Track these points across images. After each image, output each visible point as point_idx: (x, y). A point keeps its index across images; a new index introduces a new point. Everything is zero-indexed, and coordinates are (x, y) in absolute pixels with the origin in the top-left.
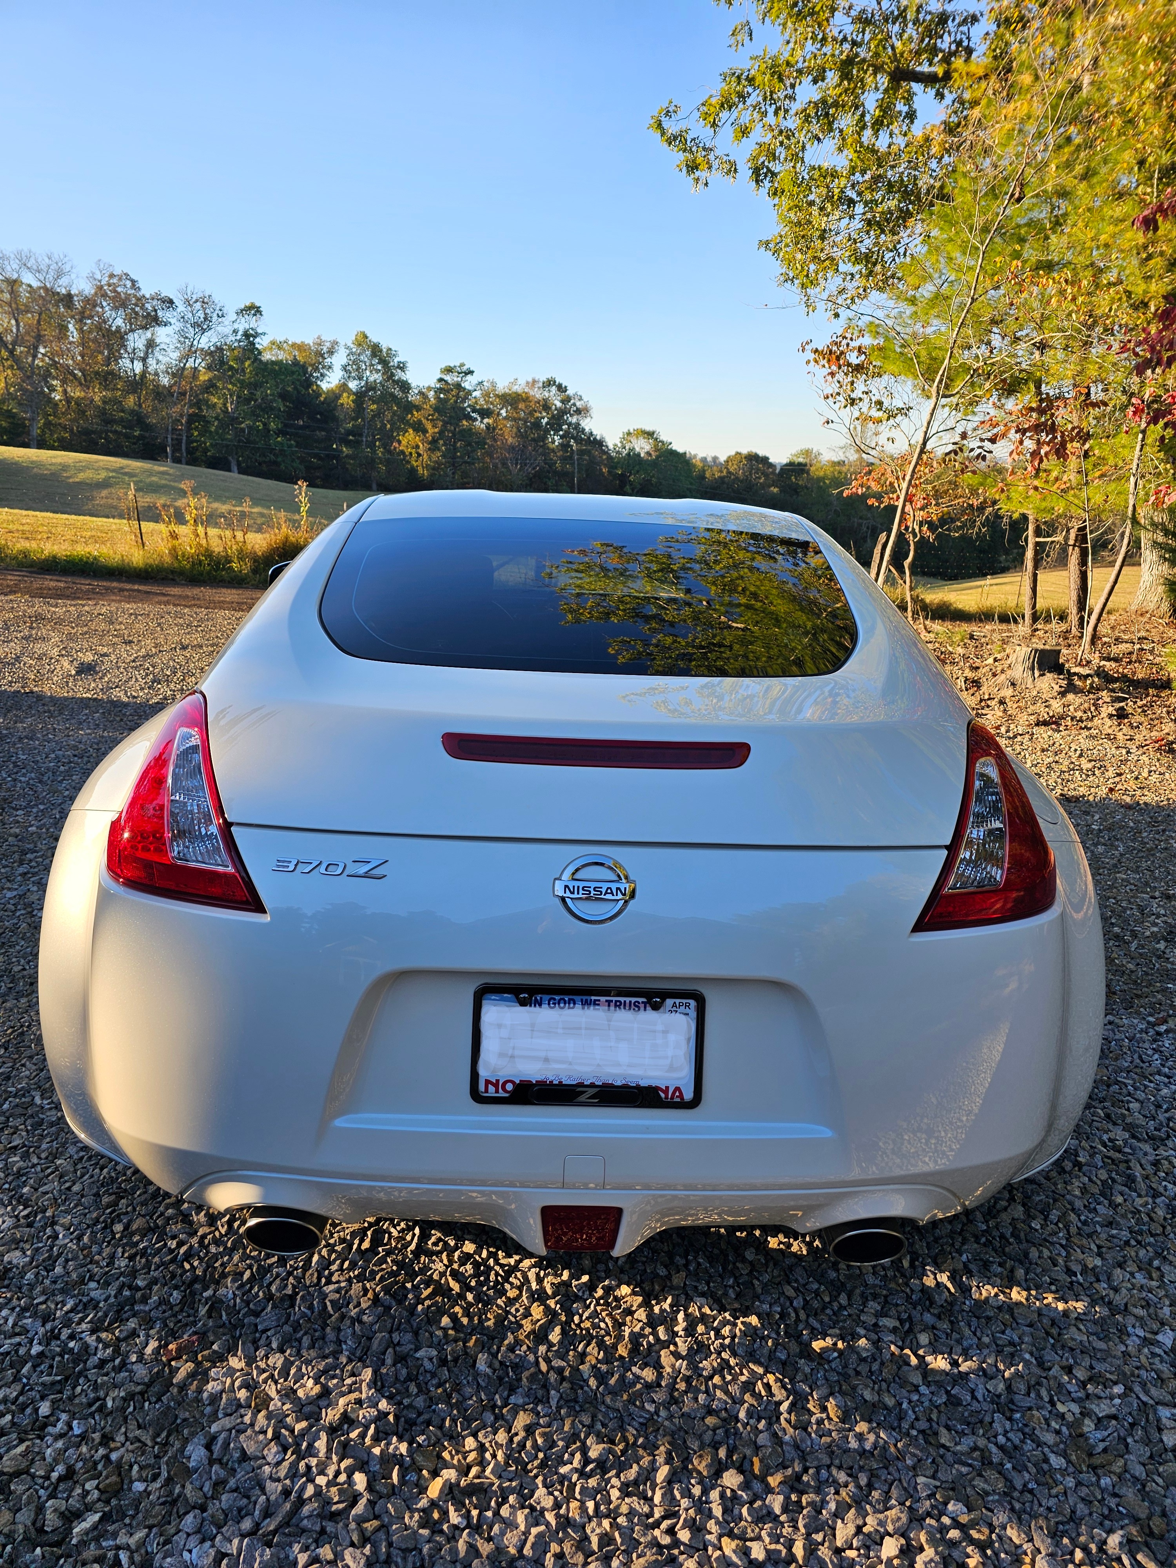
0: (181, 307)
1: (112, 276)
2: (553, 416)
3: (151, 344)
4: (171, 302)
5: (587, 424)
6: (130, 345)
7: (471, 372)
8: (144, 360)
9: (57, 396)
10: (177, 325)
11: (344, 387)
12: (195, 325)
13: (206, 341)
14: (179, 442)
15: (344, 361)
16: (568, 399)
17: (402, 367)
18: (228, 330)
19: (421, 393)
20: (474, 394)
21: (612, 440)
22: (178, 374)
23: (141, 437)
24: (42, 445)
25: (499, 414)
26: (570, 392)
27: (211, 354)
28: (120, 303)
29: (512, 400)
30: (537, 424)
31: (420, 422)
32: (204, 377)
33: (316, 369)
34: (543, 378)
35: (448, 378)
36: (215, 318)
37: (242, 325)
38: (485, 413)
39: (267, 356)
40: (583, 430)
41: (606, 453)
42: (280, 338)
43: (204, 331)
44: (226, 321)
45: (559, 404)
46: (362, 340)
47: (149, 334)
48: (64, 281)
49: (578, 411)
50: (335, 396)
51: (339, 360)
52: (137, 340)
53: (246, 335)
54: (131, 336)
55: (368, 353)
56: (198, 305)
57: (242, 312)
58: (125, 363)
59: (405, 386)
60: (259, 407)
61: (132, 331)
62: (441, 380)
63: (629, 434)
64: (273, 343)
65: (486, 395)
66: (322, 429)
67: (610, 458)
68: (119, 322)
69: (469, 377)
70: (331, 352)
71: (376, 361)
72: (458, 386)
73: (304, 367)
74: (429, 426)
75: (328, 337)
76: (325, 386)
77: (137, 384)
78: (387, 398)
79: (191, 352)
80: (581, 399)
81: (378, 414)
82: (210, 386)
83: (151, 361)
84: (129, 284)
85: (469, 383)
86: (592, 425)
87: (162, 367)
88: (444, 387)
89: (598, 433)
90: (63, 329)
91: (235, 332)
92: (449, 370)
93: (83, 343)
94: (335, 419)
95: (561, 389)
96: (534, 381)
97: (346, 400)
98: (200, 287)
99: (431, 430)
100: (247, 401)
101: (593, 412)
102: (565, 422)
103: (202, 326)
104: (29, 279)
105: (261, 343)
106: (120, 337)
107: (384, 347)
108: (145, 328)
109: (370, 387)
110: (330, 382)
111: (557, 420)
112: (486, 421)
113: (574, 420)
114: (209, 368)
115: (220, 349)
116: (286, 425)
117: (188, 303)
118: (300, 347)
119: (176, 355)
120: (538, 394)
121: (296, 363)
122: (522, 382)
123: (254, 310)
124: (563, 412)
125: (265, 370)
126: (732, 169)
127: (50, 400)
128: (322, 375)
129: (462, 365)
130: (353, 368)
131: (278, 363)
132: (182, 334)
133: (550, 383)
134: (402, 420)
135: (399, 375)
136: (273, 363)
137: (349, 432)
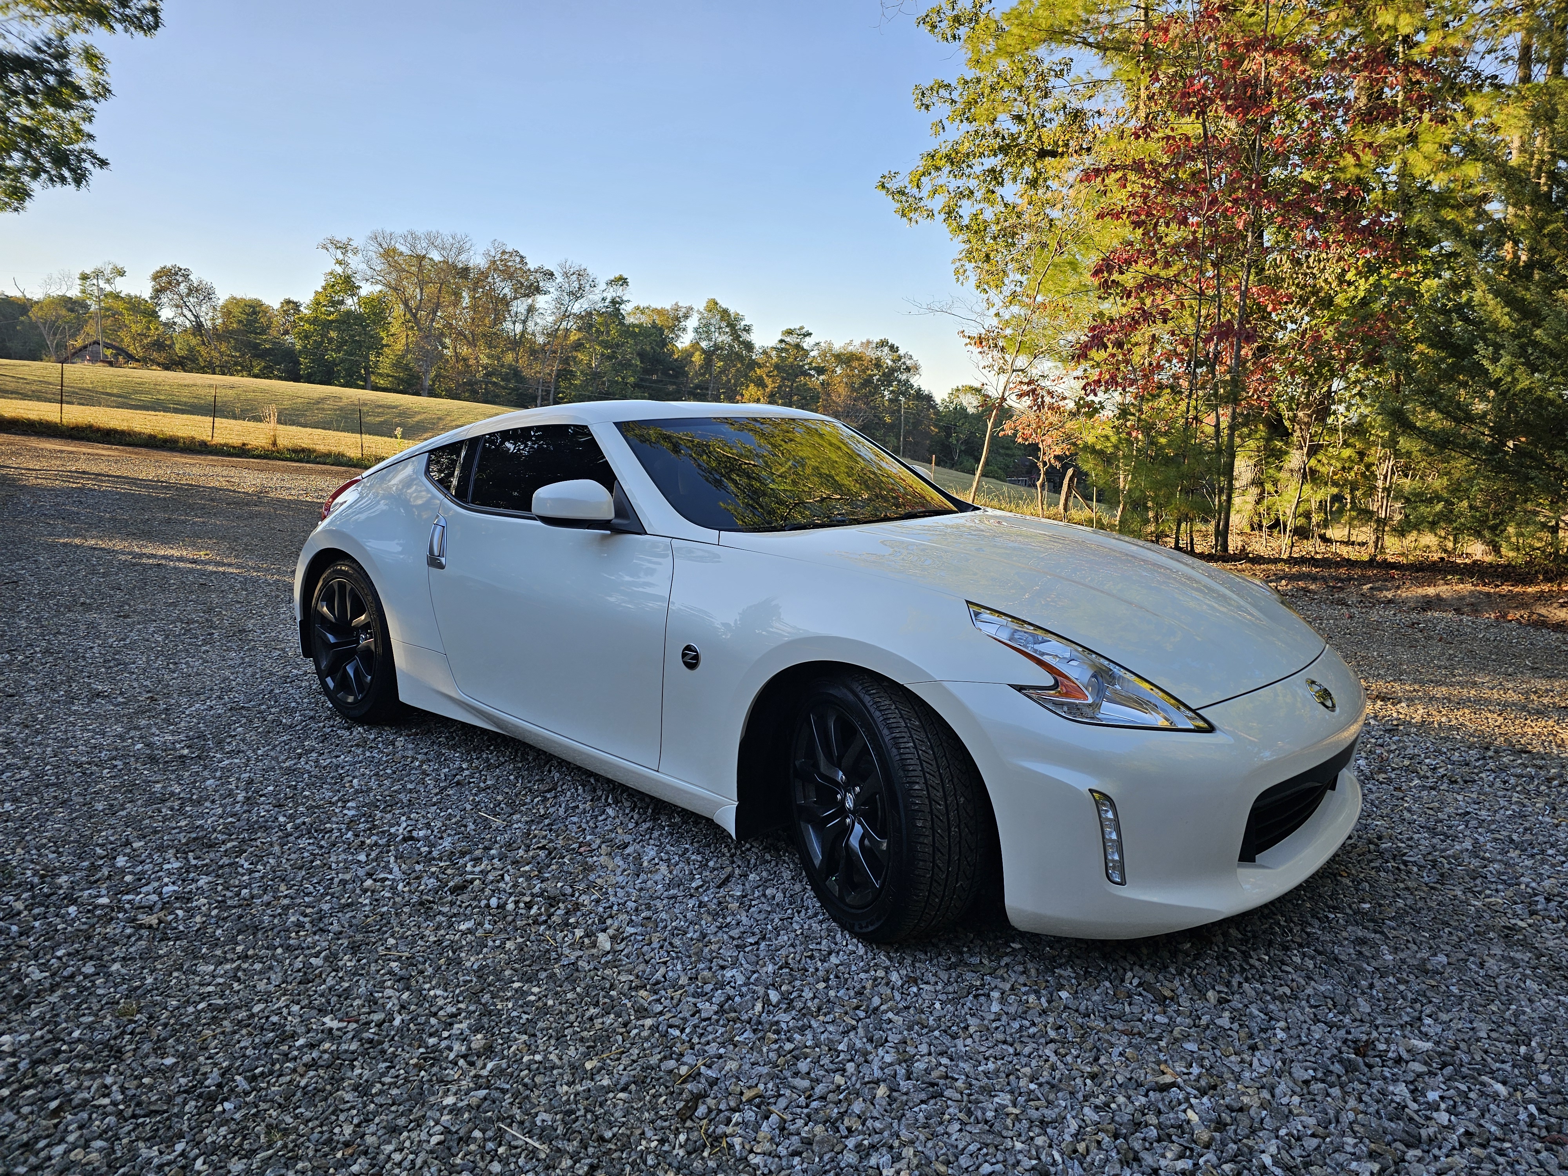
0: (559, 279)
1: (504, 253)
2: (884, 374)
3: (531, 309)
4: (552, 274)
5: (916, 381)
6: (514, 309)
7: (809, 334)
8: (524, 322)
9: (448, 352)
10: (554, 293)
11: (695, 345)
12: (570, 293)
13: (577, 307)
14: (548, 392)
15: (696, 324)
16: (900, 358)
17: (747, 329)
18: (597, 298)
19: (765, 352)
20: (812, 354)
21: (940, 396)
22: (552, 334)
23: (516, 389)
24: (432, 394)
25: (834, 371)
26: (901, 352)
27: (582, 318)
28: (509, 274)
29: (846, 359)
30: (868, 382)
31: (760, 378)
32: (573, 337)
33: (673, 331)
34: (876, 339)
35: (788, 339)
36: (587, 288)
37: (610, 294)
38: (820, 371)
39: (629, 320)
40: (912, 386)
41: (934, 407)
42: (642, 305)
43: (577, 298)
44: (597, 290)
45: (890, 363)
46: (713, 305)
47: (530, 301)
48: (463, 257)
49: (908, 369)
50: (688, 354)
51: (692, 323)
52: (520, 306)
53: (613, 302)
54: (515, 303)
55: (718, 317)
56: (574, 277)
57: (610, 283)
58: (508, 325)
59: (749, 346)
60: (620, 364)
61: (516, 298)
62: (782, 341)
63: (958, 390)
64: (638, 308)
65: (823, 355)
66: (674, 383)
67: (937, 413)
68: (506, 290)
69: (807, 339)
70: (686, 317)
71: (724, 324)
72: (798, 346)
73: (661, 330)
74: (768, 381)
75: (684, 304)
76: (679, 345)
77: (516, 343)
78: (732, 357)
79: (566, 316)
80: (911, 358)
81: (723, 371)
82: (578, 346)
83: (530, 325)
84: (518, 259)
85: (807, 343)
86: (922, 382)
87: (539, 328)
88: (783, 348)
89: (926, 389)
90: (457, 295)
91: (604, 299)
92: (790, 332)
93: (474, 307)
94: (686, 374)
95: (893, 349)
96: (869, 342)
97: (697, 358)
98: (577, 262)
99: (771, 385)
100: (609, 358)
101: (922, 370)
102: (896, 379)
103: (576, 295)
104: (436, 256)
105: (626, 309)
106: (506, 303)
107: (732, 311)
108: (527, 296)
109: (717, 347)
110: (684, 341)
111: (889, 376)
112: (822, 377)
113: (903, 377)
114: (579, 329)
115: (590, 314)
116: (642, 380)
117: (566, 275)
118: (660, 312)
119: (551, 319)
120: (871, 354)
121: (654, 325)
122: (857, 343)
123: (622, 281)
124: (893, 370)
125: (627, 331)
126: (931, 215)
127: (441, 356)
128: (678, 336)
129: (802, 328)
130: (704, 330)
131: (640, 326)
132: (559, 301)
133: (883, 343)
134: (746, 376)
135: (745, 336)
136: (634, 326)
137: (697, 387)
